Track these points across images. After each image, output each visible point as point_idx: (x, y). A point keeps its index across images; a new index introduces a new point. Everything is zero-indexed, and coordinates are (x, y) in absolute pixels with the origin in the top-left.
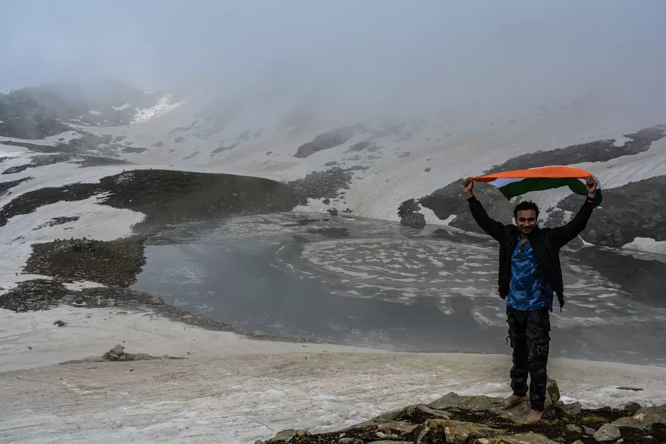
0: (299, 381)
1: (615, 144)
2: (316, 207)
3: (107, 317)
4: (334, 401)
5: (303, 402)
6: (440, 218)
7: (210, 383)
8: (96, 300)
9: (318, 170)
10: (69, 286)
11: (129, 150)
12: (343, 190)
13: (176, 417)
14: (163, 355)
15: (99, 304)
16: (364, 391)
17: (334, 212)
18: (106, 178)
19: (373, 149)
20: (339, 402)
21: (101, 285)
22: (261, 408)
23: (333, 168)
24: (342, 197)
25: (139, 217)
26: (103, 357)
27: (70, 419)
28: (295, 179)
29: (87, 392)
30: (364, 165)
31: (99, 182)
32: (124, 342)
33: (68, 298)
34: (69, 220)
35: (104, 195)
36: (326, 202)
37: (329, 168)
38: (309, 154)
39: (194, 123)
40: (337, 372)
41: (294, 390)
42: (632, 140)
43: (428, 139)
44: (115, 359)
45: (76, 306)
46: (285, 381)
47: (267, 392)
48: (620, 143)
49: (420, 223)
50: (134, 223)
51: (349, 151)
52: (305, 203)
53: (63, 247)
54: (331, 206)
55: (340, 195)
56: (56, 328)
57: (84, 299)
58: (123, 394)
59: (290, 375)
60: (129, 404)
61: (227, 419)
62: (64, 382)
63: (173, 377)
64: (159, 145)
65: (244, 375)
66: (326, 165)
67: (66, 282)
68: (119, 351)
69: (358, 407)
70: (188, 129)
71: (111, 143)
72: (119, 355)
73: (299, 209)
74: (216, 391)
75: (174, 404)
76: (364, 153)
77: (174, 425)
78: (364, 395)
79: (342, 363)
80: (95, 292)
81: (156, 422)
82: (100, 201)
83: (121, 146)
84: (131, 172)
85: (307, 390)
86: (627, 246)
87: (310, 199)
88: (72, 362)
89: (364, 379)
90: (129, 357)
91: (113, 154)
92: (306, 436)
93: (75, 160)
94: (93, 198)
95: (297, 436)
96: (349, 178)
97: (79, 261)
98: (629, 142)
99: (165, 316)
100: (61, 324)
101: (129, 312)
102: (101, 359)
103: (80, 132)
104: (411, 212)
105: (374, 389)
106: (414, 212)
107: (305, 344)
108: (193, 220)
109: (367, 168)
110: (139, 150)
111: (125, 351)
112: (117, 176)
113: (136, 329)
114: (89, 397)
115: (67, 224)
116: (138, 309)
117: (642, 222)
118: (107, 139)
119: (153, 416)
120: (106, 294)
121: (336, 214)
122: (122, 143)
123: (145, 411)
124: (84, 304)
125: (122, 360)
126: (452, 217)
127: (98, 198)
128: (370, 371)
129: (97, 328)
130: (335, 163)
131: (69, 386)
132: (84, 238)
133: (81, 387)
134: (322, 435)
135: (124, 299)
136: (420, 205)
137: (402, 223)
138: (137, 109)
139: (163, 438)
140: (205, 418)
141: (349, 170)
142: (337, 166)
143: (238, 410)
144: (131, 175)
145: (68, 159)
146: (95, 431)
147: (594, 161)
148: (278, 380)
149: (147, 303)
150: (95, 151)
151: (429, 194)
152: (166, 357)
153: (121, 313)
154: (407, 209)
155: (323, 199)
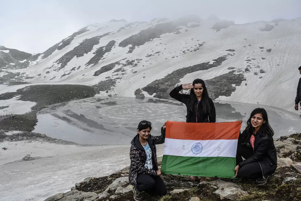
0: (98, 160)
1: (210, 63)
2: (103, 94)
3: (24, 144)
4: (111, 166)
5: (99, 167)
6: (150, 95)
7: (63, 165)
8: (19, 138)
9: (103, 80)
10: (7, 134)
11: (27, 78)
12: (113, 87)
13: (50, 179)
14: (46, 156)
15: (20, 139)
16: (122, 161)
17: (110, 96)
18: (19, 89)
19: (124, 71)
20: (113, 166)
21: (20, 132)
22: (83, 171)
23: (109, 79)
24: (113, 90)
25: (34, 104)
26: (22, 160)
27: (7, 185)
28: (94, 84)
29: (14, 174)
30: (120, 77)
31: (16, 91)
32: (31, 153)
33: (7, 138)
34: (5, 107)
35: (19, 96)
36: (107, 92)
37: (107, 79)
38: (99, 74)
39: (53, 66)
40: (112, 155)
41: (96, 163)
42: (216, 62)
43: (143, 66)
44: (27, 160)
45: (11, 141)
46: (93, 160)
47: (86, 165)
48: (211, 63)
49: (143, 97)
50: (32, 106)
51: (114, 72)
52: (99, 93)
53: (3, 118)
54: (109, 94)
55: (112, 89)
56: (3, 151)
57: (14, 138)
58: (29, 173)
59: (95, 158)
60: (31, 176)
61: (70, 177)
62: (5, 171)
63: (49, 164)
64: (39, 75)
65: (77, 160)
66: (106, 78)
67: (5, 132)
68: (28, 157)
69: (120, 167)
70: (51, 68)
71: (20, 75)
72: (29, 158)
73: (97, 96)
74: (66, 167)
75: (49, 174)
76: (120, 72)
77: (49, 182)
78: (122, 162)
79: (115, 151)
80: (18, 135)
81: (42, 182)
82: (17, 99)
83: (24, 76)
84: (29, 86)
85: (101, 163)
86: (217, 99)
87: (100, 92)
88: (10, 163)
89: (123, 156)
90: (33, 158)
91: (21, 80)
92: (95, 179)
93: (5, 83)
94: (14, 98)
95: (91, 179)
96: (115, 82)
97: (10, 123)
98: (215, 62)
99: (47, 141)
100: (5, 149)
101: (33, 141)
102: (21, 160)
103: (7, 72)
104: (139, 93)
105: (126, 159)
106: (140, 93)
107: (103, 146)
108: (56, 103)
109: (122, 78)
110: (32, 78)
111: (31, 156)
112: (23, 88)
113: (36, 148)
114: (15, 176)
115: (4, 109)
116: (36, 140)
117: (221, 90)
118: (18, 74)
119: (41, 180)
120: (23, 135)
121: (111, 96)
122: (24, 75)
123: (37, 178)
124: (14, 140)
125: (30, 160)
126: (154, 94)
127: (16, 98)
128: (125, 153)
129: (20, 149)
130: (109, 77)
131: (7, 172)
132: (12, 114)
133: (12, 172)
134: (101, 178)
135: (30, 137)
136: (142, 90)
137: (136, 98)
138: (30, 61)
139: (44, 188)
140: (60, 178)
141: (115, 79)
142: (110, 78)
143: (74, 173)
144: (29, 87)
145: (3, 83)
146: (17, 188)
147: (203, 70)
148: (90, 160)
149: (40, 137)
150: (14, 79)
151: (145, 86)
152: (48, 157)
153: (29, 142)
154: (138, 92)
155: (106, 91)
